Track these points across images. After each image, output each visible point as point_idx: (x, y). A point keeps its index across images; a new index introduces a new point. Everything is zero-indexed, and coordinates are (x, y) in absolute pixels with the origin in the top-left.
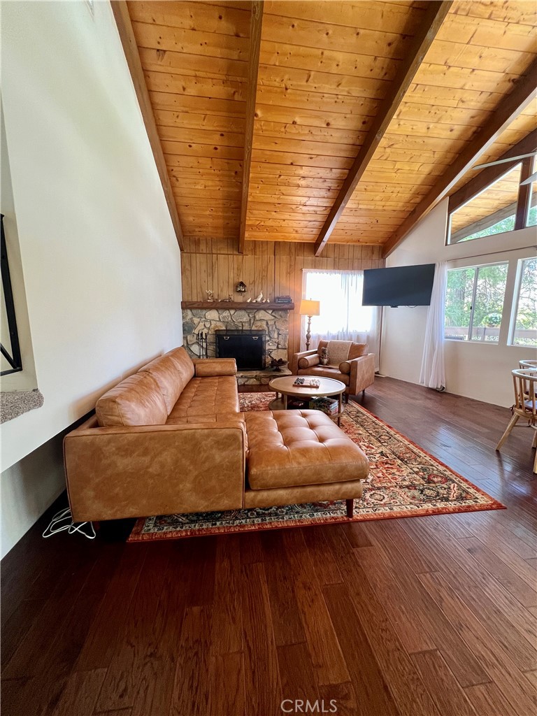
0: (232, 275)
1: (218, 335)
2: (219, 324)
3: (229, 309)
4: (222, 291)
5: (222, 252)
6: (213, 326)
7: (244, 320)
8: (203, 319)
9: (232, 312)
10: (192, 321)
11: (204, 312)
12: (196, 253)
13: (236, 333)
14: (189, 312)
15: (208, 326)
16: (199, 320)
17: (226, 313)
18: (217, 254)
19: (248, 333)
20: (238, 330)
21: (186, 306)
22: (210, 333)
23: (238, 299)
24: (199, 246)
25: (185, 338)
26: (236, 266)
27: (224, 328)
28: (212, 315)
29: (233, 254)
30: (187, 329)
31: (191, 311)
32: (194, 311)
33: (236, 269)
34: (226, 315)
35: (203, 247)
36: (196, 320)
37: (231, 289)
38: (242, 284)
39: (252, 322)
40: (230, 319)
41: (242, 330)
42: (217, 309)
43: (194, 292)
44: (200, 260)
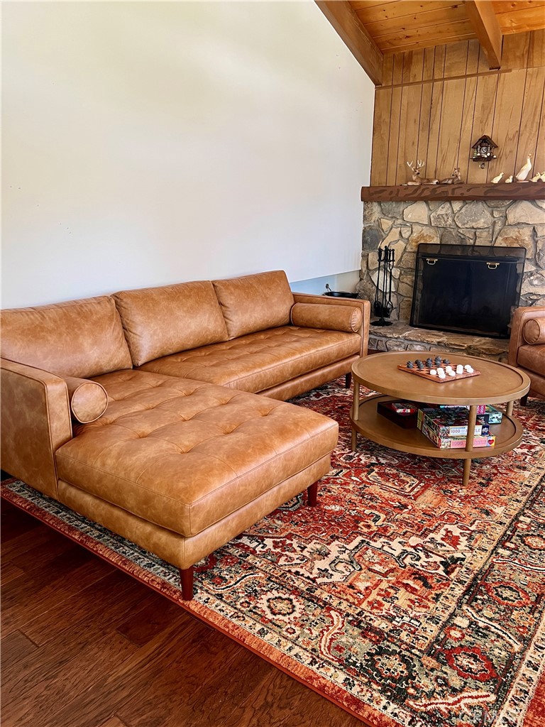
0: (469, 125)
1: (423, 251)
2: (426, 231)
3: (450, 199)
4: (443, 161)
5: (454, 74)
6: (415, 235)
7: (481, 223)
8: (400, 221)
9: (457, 206)
10: (380, 225)
11: (402, 206)
12: (402, 85)
13: (459, 253)
14: (376, 208)
15: (406, 235)
16: (390, 223)
17: (443, 209)
18: (444, 79)
19: (484, 253)
20: (464, 247)
21: (369, 195)
22: (409, 249)
23: (479, 176)
24: (409, 68)
25: (365, 257)
26: (480, 102)
27: (436, 240)
28: (417, 212)
29: (477, 75)
30: (370, 238)
31: (380, 203)
32: (386, 206)
33: (479, 108)
34: (443, 212)
35: (417, 71)
36: (386, 224)
37: (465, 154)
38: (485, 141)
39: (498, 228)
40: (450, 221)
41: (474, 246)
42: (426, 200)
43: (393, 166)
44: (408, 96)
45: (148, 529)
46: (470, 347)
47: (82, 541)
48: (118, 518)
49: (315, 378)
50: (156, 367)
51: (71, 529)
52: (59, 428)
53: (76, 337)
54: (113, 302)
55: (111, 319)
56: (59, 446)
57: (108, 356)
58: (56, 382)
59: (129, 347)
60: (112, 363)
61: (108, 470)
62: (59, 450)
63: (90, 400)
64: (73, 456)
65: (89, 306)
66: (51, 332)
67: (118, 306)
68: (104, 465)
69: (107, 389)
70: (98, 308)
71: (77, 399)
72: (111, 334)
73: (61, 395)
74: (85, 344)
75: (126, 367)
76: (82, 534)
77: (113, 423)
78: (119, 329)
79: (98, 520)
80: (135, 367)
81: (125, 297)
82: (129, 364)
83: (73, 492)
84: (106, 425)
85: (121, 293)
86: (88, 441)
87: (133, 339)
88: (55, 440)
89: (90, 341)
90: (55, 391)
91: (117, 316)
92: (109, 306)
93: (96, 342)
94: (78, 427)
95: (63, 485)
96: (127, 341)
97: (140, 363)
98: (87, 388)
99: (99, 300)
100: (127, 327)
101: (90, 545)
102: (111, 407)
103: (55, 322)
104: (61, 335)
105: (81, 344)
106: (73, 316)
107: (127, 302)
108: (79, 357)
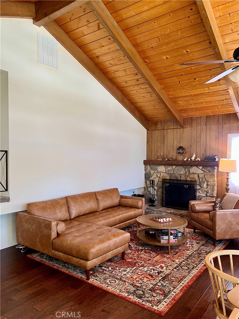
0: (176, 143)
1: (164, 181)
2: (165, 175)
3: (172, 165)
4: (169, 153)
5: (170, 128)
6: (161, 176)
7: (182, 173)
8: (156, 171)
9: (174, 167)
10: (150, 172)
11: (157, 167)
12: (155, 130)
13: (176, 182)
14: (148, 167)
15: (159, 176)
16: (153, 172)
17: (170, 168)
18: (167, 129)
19: (184, 182)
20: (178, 180)
21: (146, 163)
22: (160, 180)
23: (180, 158)
24: (157, 125)
25: (146, 182)
26: (178, 136)
27: (168, 178)
28: (162, 169)
29: (177, 128)
30: (147, 176)
31: (150, 165)
32: (152, 166)
33: (178, 138)
34: (170, 169)
35: (159, 126)
36: (152, 172)
37: (175, 151)
38: (181, 148)
39: (187, 174)
40: (172, 172)
41: (180, 180)
42: (164, 165)
43: (153, 154)
44: (157, 134)
45: (78, 260)
46: (180, 214)
47: (57, 268)
48: (70, 258)
49: (127, 223)
50: (77, 219)
51: (53, 265)
52: (54, 235)
53: (55, 210)
54: (65, 199)
55: (64, 204)
56: (53, 240)
57: (64, 216)
58: (54, 222)
59: (69, 213)
61: (68, 244)
62: (54, 240)
63: (62, 227)
64: (57, 242)
65: (59, 201)
66: (48, 208)
67: (67, 200)
68: (67, 243)
69: (66, 225)
70: (61, 201)
71: (58, 227)
72: (64, 209)
73: (55, 225)
74: (57, 212)
75: (68, 219)
76: (57, 267)
77: (67, 233)
78: (67, 207)
79: (64, 260)
80: (71, 219)
81: (69, 198)
82: (69, 219)
83: (57, 252)
84: (65, 234)
85: (68, 196)
86: (61, 238)
87: (71, 210)
88: (52, 238)
89: (59, 211)
90: (54, 223)
91: (66, 203)
92: (64, 201)
93: (60, 212)
94: (58, 235)
95: (53, 251)
96: (69, 211)
97: (72, 218)
98: (61, 224)
99: (61, 199)
100: (69, 207)
101: (60, 269)
102: (67, 229)
103: (50, 205)
104: (51, 209)
105: (56, 212)
106: (54, 203)
107: (69, 199)
108: (56, 216)
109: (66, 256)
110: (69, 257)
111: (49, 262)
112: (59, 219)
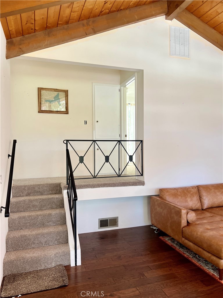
47: (187, 257)
48: (200, 251)
50: (210, 210)
51: (184, 253)
52: (184, 223)
53: (186, 198)
54: (197, 188)
55: (196, 193)
56: (183, 227)
57: (195, 205)
58: (184, 210)
59: (201, 203)
60: (196, 207)
61: (198, 236)
62: (184, 228)
63: (192, 216)
64: (187, 231)
65: (190, 189)
66: (179, 196)
67: (198, 190)
68: (197, 234)
69: (197, 215)
70: (192, 190)
71: (189, 215)
72: (196, 198)
74: (188, 200)
75: (200, 209)
76: (187, 255)
77: (198, 224)
78: (198, 197)
79: (194, 251)
80: (202, 210)
81: (201, 187)
82: (200, 208)
83: (186, 241)
84: (196, 224)
85: (199, 186)
86: (191, 227)
87: (203, 200)
89: (190, 199)
90: (184, 212)
91: (198, 193)
93: (191, 200)
94: (188, 223)
95: (183, 239)
96: (200, 201)
97: (204, 208)
98: (192, 213)
99: (193, 187)
100: (201, 196)
101: (190, 259)
102: (198, 219)
103: (181, 193)
104: (182, 197)
105: (187, 200)
106: (185, 191)
107: (201, 189)
108: (187, 204)
109: (196, 247)
110: (200, 249)
111: (179, 248)
112: (190, 207)
